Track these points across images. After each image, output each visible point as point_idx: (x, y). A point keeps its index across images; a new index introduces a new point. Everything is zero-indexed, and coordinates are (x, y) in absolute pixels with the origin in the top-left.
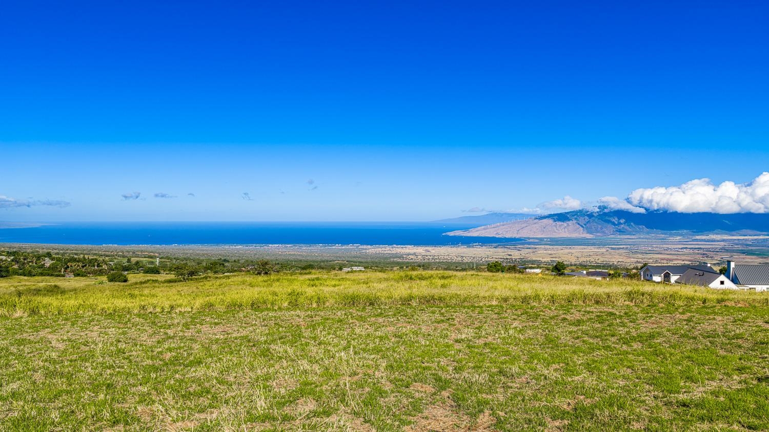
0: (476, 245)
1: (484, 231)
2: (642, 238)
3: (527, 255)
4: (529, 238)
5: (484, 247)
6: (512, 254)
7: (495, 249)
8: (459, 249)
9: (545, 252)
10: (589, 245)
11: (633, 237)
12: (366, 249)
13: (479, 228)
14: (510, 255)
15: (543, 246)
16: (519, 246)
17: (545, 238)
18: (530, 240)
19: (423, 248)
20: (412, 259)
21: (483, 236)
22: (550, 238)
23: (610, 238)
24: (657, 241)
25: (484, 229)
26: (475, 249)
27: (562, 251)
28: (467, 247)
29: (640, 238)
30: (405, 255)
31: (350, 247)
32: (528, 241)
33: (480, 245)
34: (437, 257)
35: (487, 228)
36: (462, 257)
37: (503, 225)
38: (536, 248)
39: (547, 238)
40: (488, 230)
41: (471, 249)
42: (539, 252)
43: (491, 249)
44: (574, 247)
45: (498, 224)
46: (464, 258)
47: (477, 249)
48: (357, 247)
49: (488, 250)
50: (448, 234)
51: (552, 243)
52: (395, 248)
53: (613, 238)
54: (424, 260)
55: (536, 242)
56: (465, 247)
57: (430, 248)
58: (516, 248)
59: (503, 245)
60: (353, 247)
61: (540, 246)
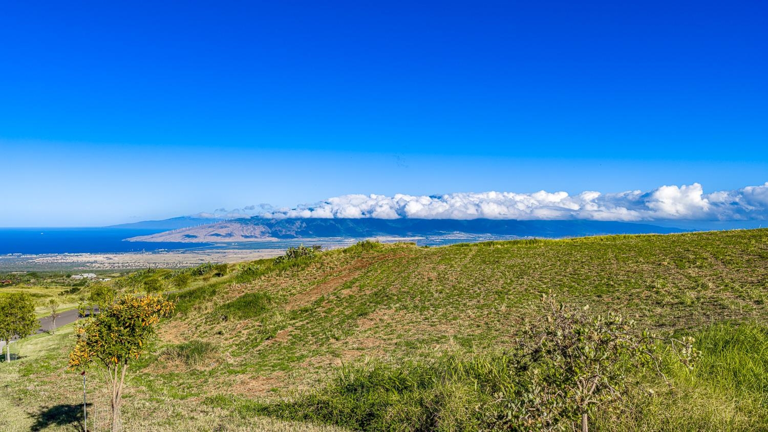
0: (161, 251)
1: (168, 237)
2: (322, 241)
3: (219, 259)
4: (217, 243)
5: (170, 253)
6: (203, 258)
7: (182, 254)
8: (144, 255)
9: (235, 256)
10: (275, 249)
11: (314, 240)
12: (31, 259)
13: (163, 233)
14: (202, 260)
15: (232, 251)
16: (208, 251)
17: (233, 242)
18: (218, 245)
19: (102, 255)
20: (99, 267)
21: (168, 241)
22: (238, 242)
23: (294, 241)
24: (335, 243)
25: (169, 234)
26: (162, 255)
27: (251, 255)
28: (153, 253)
29: (320, 241)
30: (88, 263)
31: (9, 256)
32: (216, 245)
33: (166, 251)
34: (127, 264)
35: (172, 233)
36: (155, 263)
37: (189, 230)
38: (225, 253)
39: (235, 242)
40: (173, 235)
41: (158, 255)
42: (230, 256)
43: (179, 255)
44: (261, 250)
45: (184, 229)
46: (157, 264)
47: (165, 255)
48: (18, 256)
49: (176, 255)
50: (129, 239)
51: (240, 247)
52: (68, 256)
53: (297, 241)
54: (114, 267)
55: (225, 247)
56: (151, 253)
57: (111, 256)
58: (204, 252)
59: (190, 250)
60: (13, 257)
61: (229, 251)
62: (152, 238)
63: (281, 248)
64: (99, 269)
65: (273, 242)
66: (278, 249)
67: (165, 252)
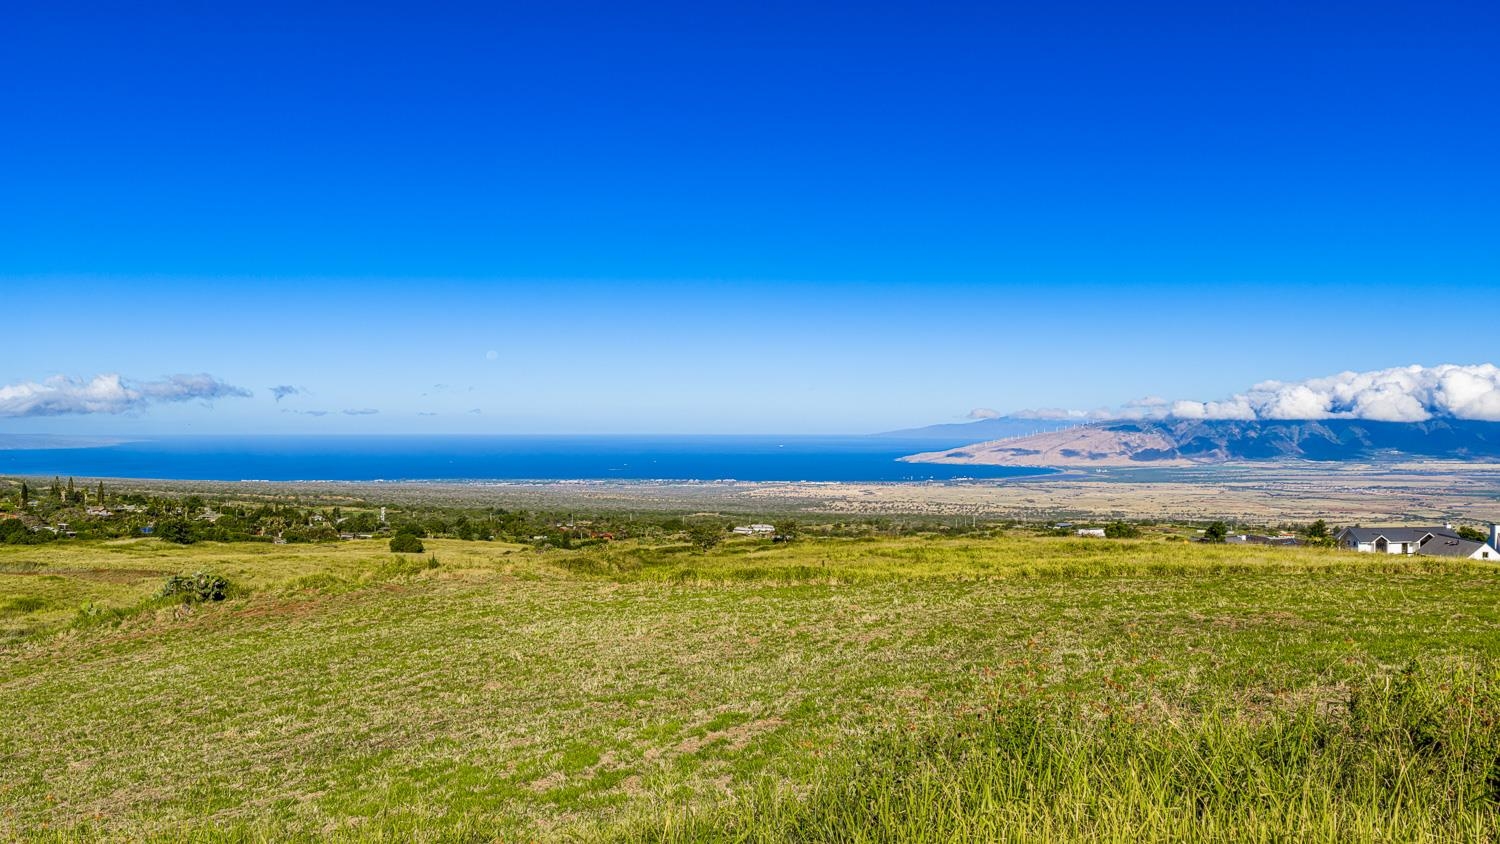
0: (962, 482)
1: (977, 454)
2: (1291, 468)
3: (1065, 502)
4: (1067, 468)
5: (978, 485)
6: (1035, 498)
7: (1000, 489)
8: (930, 489)
9: (1099, 494)
10: (1185, 482)
11: (1273, 465)
12: (748, 489)
13: (969, 448)
14: (1030, 501)
15: (1094, 484)
16: (1048, 483)
17: (1098, 468)
18: (1070, 472)
19: (859, 487)
20: (842, 509)
21: (977, 462)
22: (1109, 468)
23: (1228, 468)
24: (1320, 473)
25: (979, 450)
26: (962, 489)
27: (1132, 494)
28: (946, 485)
29: (1285, 468)
30: (827, 500)
31: (716, 484)
32: (1065, 473)
33: (971, 482)
34: (890, 505)
35: (983, 448)
36: (939, 504)
38: (1080, 488)
39: (1102, 468)
40: (985, 452)
41: (954, 489)
42: (1088, 495)
43: (993, 490)
44: (1155, 484)
45: (1006, 440)
46: (943, 507)
47: (967, 489)
48: (730, 484)
49: (986, 490)
50: (907, 459)
51: (1112, 477)
52: (804, 486)
53: (1233, 468)
54: (866, 510)
55: (1081, 476)
56: (942, 485)
57: (872, 487)
58: (1041, 486)
59: (1015, 482)
60: (723, 485)
61: (1088, 484)
62: (947, 456)
63: (1197, 482)
64: (841, 512)
65: (1181, 469)
66: (1191, 482)
67: (968, 484)
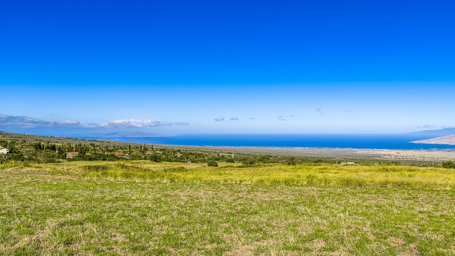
0: (434, 150)
1: (440, 141)
5: (440, 151)
7: (448, 153)
8: (421, 152)
12: (356, 151)
13: (436, 138)
19: (395, 151)
20: (387, 158)
21: (439, 143)
25: (440, 139)
26: (433, 152)
28: (427, 151)
30: (383, 155)
31: (345, 149)
33: (437, 150)
34: (405, 157)
35: (443, 138)
40: (443, 140)
41: (431, 152)
43: (445, 153)
45: (451, 136)
46: (425, 158)
47: (435, 153)
48: (350, 149)
49: (443, 153)
50: (413, 142)
52: (375, 150)
54: (396, 159)
56: (426, 151)
57: (400, 151)
60: (347, 150)
62: (429, 141)
64: (387, 159)
67: (436, 151)
